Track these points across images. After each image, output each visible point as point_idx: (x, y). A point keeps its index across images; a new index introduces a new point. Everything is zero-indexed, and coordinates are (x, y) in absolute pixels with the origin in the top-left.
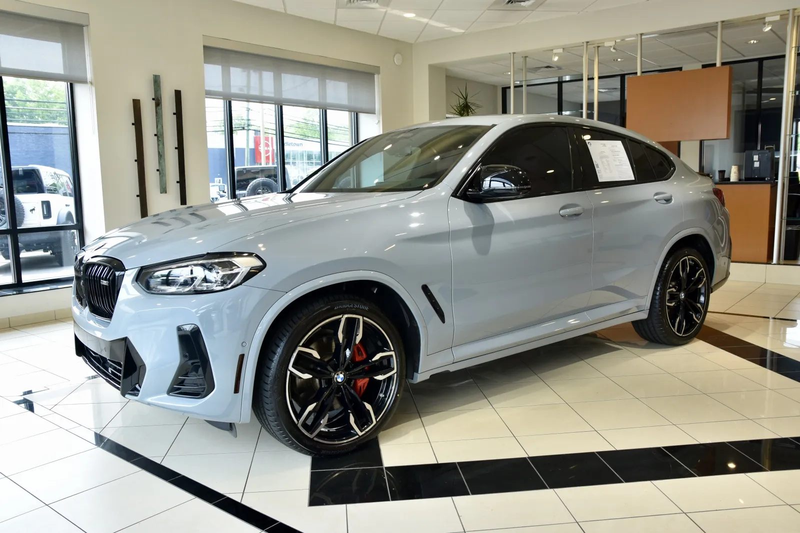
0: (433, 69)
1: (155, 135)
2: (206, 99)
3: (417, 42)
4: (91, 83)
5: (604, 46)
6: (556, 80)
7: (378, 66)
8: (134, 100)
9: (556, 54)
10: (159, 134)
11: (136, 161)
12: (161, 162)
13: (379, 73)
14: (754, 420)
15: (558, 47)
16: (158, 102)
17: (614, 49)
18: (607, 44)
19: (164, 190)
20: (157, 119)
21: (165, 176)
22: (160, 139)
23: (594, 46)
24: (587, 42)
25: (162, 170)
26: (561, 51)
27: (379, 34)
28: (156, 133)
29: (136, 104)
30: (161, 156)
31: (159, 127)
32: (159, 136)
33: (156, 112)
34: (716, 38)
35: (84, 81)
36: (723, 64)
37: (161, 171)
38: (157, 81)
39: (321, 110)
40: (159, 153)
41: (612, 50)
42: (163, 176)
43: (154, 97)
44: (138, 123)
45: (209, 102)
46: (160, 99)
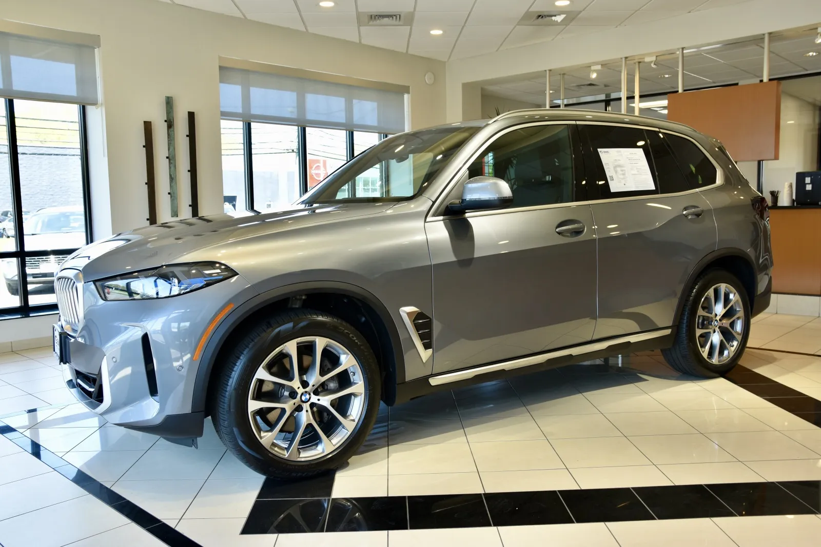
0: (467, 87)
1: (167, 158)
2: (221, 121)
3: (450, 60)
4: (102, 105)
5: (644, 62)
6: (603, 97)
7: (406, 84)
8: (145, 122)
9: (594, 71)
10: (170, 156)
11: (146, 183)
12: (172, 185)
13: (408, 92)
14: (744, 463)
15: (596, 63)
16: (170, 124)
17: (655, 64)
18: (647, 59)
19: (175, 214)
20: (168, 141)
21: (177, 199)
22: (171, 162)
23: (635, 61)
24: (626, 58)
25: (174, 193)
26: (599, 67)
27: (408, 53)
28: (168, 156)
29: (148, 126)
30: (172, 179)
31: (170, 150)
32: (171, 159)
33: (169, 135)
34: (763, 48)
35: (95, 104)
36: (770, 80)
37: (172, 195)
38: (169, 103)
39: (348, 132)
40: (170, 175)
41: (653, 65)
42: (174, 199)
43: (166, 119)
44: (149, 146)
45: (224, 124)
46: (172, 120)
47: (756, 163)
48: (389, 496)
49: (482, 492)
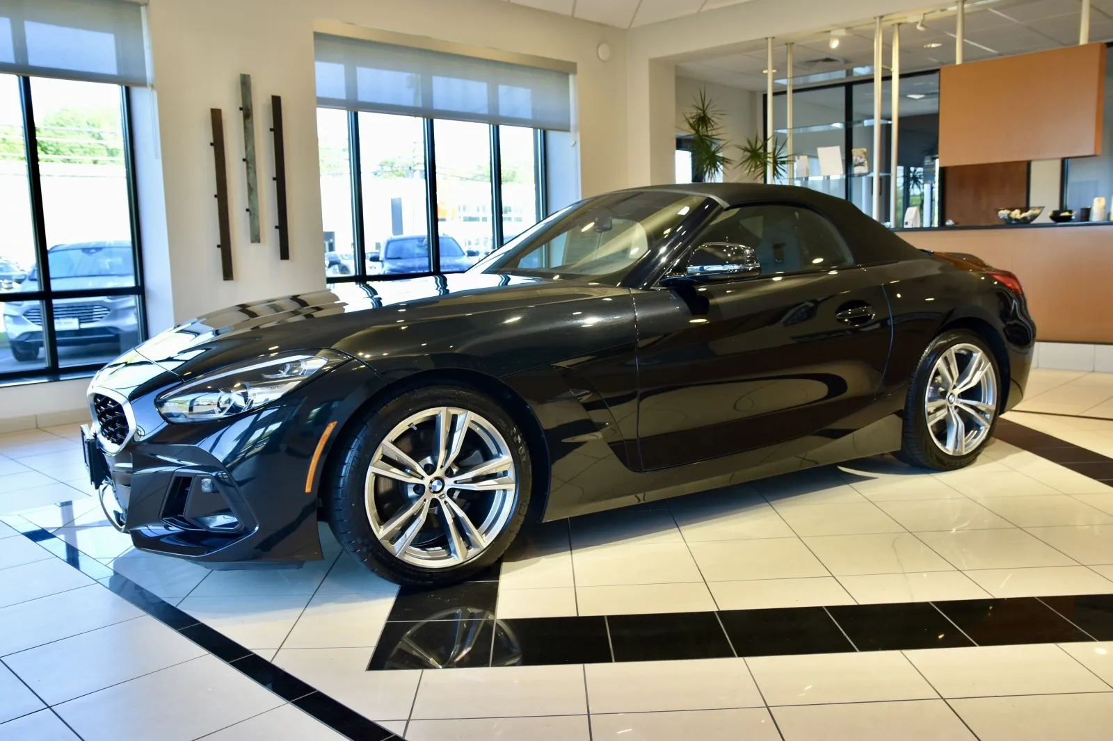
0: (657, 64)
1: (244, 160)
2: (318, 109)
3: (633, 26)
4: (152, 86)
5: (907, 23)
6: (842, 77)
7: (574, 61)
8: (213, 110)
9: (835, 37)
10: (248, 158)
11: (216, 196)
12: (251, 198)
13: (575, 72)
14: (1089, 567)
15: (839, 27)
16: (247, 112)
17: (922, 25)
18: (911, 19)
19: (256, 238)
20: (245, 136)
21: (258, 217)
22: (250, 165)
23: (893, 22)
24: (881, 17)
25: (253, 209)
26: (842, 33)
27: (575, 16)
28: (244, 157)
29: (216, 116)
30: (252, 189)
31: (248, 149)
32: (249, 161)
33: (245, 128)
35: (143, 84)
37: (252, 212)
38: (245, 83)
39: (492, 126)
40: (249, 185)
41: (919, 27)
42: (254, 218)
43: (241, 106)
44: (218, 144)
45: (322, 114)
46: (250, 108)
47: (1058, 164)
48: (580, 615)
49: (715, 609)
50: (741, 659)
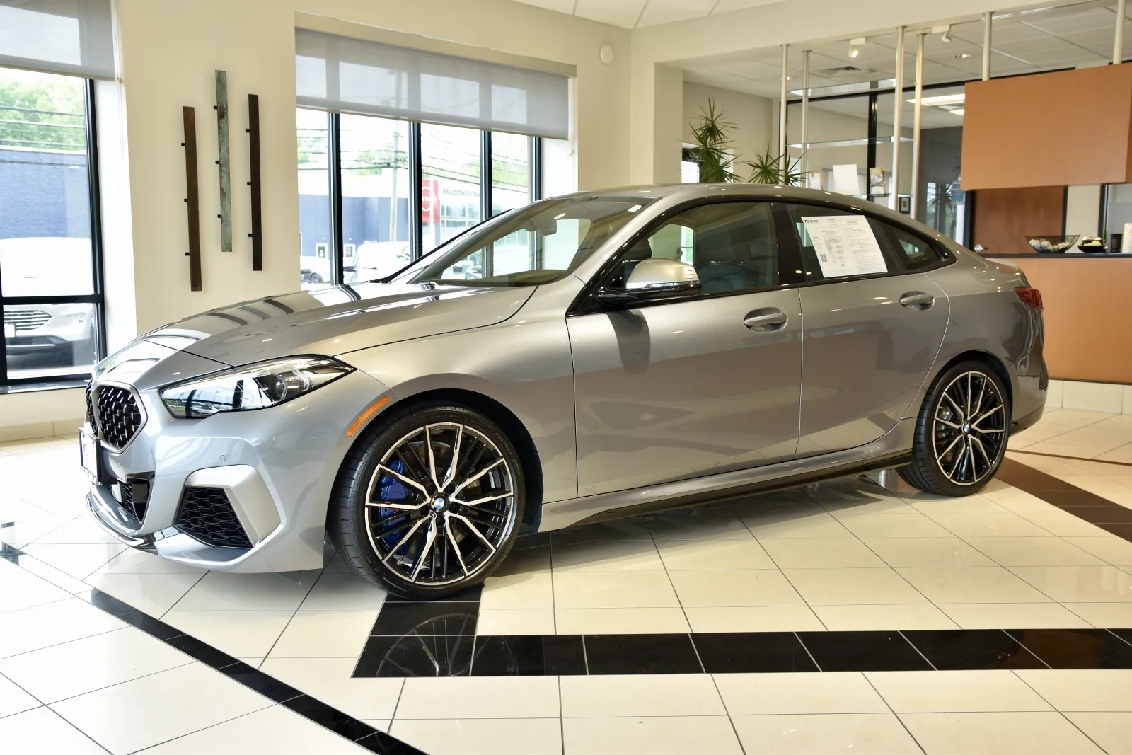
0: (663, 70)
1: (217, 162)
2: (297, 109)
3: (638, 27)
4: (121, 81)
5: (931, 33)
6: (866, 87)
7: (574, 64)
8: (185, 109)
9: (854, 47)
10: (222, 161)
11: (186, 200)
12: (224, 203)
13: (574, 75)
14: (1062, 604)
15: (857, 36)
16: (222, 112)
17: (947, 37)
18: (936, 30)
19: (227, 247)
20: (219, 137)
21: (230, 224)
22: (223, 169)
23: (917, 32)
24: (904, 27)
25: (226, 216)
26: (862, 41)
27: (576, 15)
28: (218, 160)
29: (189, 115)
30: (224, 194)
31: (222, 151)
32: (223, 164)
33: (219, 127)
34: (1116, 12)
35: (110, 78)
36: (1124, 62)
37: (224, 218)
38: (221, 80)
39: (483, 132)
40: (222, 189)
41: (944, 39)
42: (226, 225)
43: (216, 105)
44: (190, 144)
45: (302, 115)
46: (225, 107)
47: (1097, 190)
48: (557, 634)
49: (688, 631)
50: (709, 675)
